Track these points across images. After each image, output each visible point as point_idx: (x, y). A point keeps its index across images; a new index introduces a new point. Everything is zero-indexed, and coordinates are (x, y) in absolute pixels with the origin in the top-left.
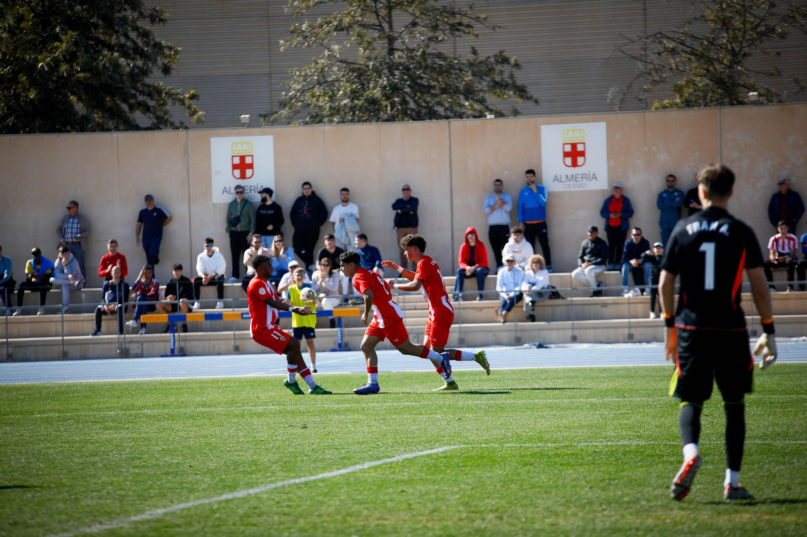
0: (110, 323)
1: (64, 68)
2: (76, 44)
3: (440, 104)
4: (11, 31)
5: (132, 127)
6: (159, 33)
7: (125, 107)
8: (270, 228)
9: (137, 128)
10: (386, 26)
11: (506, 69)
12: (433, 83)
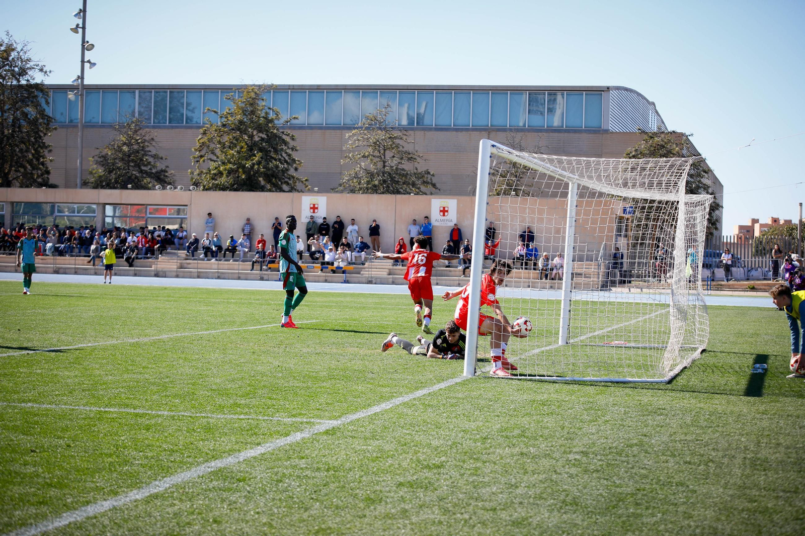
0: (257, 266)
1: (256, 167)
2: (261, 158)
3: (402, 188)
4: (238, 152)
5: (282, 190)
6: (295, 155)
7: (280, 183)
8: (324, 232)
9: (284, 191)
10: (383, 157)
11: (429, 176)
12: (400, 180)
